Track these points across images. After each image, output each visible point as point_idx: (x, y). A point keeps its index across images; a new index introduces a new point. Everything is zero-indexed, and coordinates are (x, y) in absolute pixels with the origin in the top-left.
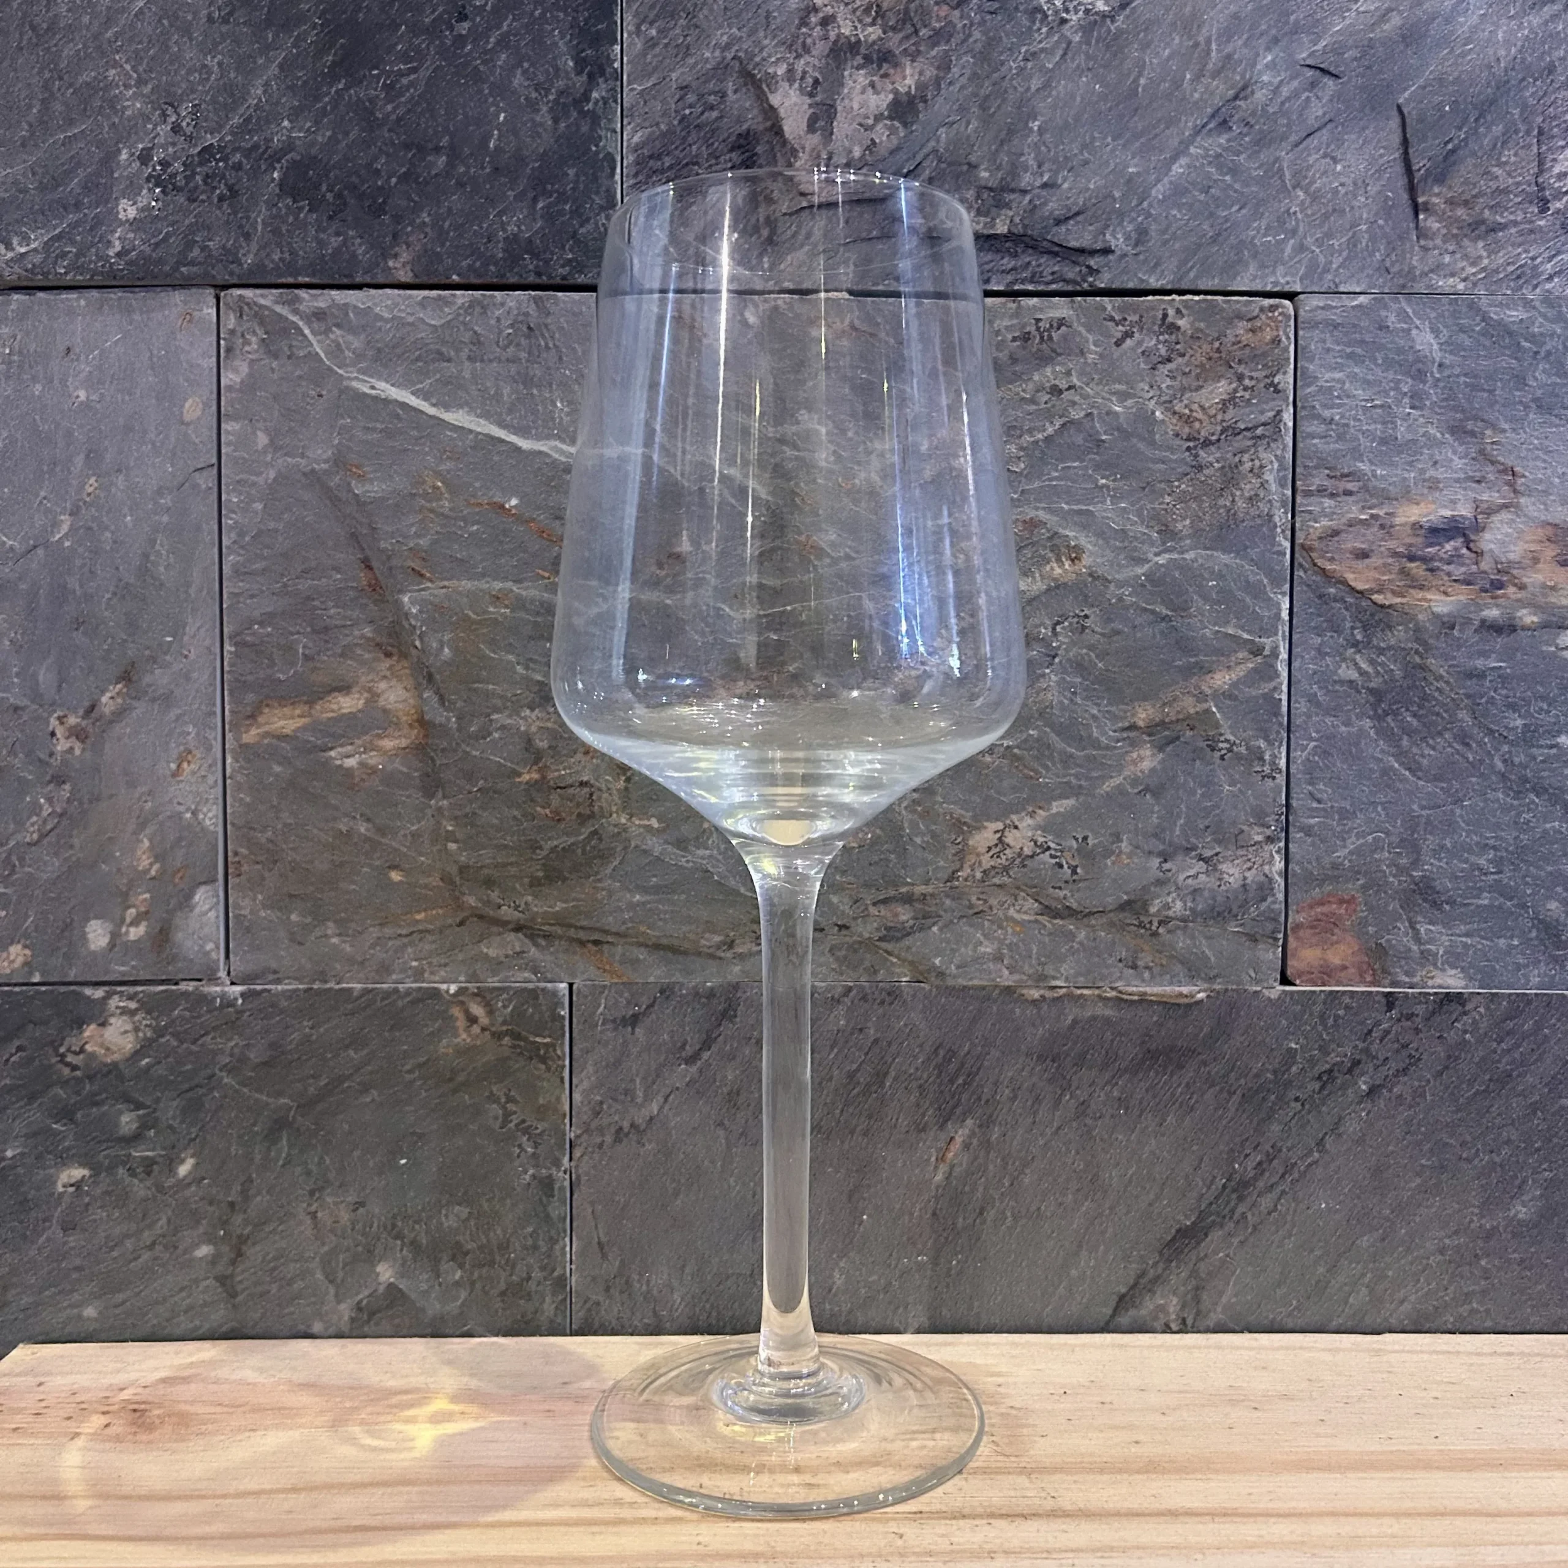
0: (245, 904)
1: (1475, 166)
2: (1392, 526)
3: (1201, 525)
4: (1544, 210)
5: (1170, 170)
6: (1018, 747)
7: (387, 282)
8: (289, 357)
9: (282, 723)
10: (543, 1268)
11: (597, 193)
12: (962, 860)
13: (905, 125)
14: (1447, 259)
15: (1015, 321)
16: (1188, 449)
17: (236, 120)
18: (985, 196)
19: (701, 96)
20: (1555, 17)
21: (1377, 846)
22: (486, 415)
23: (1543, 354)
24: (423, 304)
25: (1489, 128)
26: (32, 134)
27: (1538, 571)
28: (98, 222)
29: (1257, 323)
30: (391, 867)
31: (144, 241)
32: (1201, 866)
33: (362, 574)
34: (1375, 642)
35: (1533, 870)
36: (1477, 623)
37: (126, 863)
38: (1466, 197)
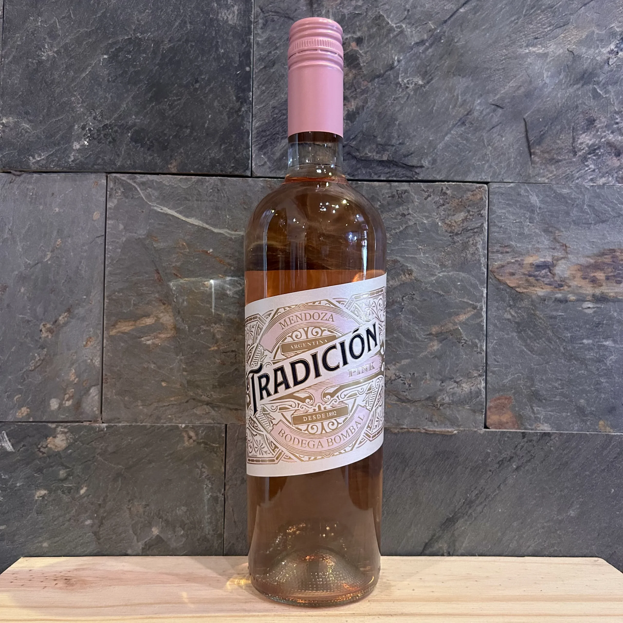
0: (109, 394)
1: (551, 140)
2: (523, 264)
3: (455, 263)
4: (575, 155)
5: (444, 139)
6: (390, 340)
7: (167, 172)
8: (132, 198)
9: (124, 328)
10: (213, 531)
11: (243, 143)
13: (352, 122)
14: (542, 171)
15: (389, 191)
16: (450, 236)
17: (116, 115)
18: (379, 147)
19: (280, 111)
20: (578, 89)
21: (519, 379)
22: (201, 220)
23: (575, 205)
24: (180, 181)
25: (555, 127)
26: (44, 118)
27: (575, 281)
28: (66, 149)
29: (475, 192)
30: (162, 381)
31: (82, 157)
32: (455, 385)
33: (155, 275)
34: (517, 305)
35: (575, 388)
36: (554, 299)
37: (66, 378)
38: (548, 150)
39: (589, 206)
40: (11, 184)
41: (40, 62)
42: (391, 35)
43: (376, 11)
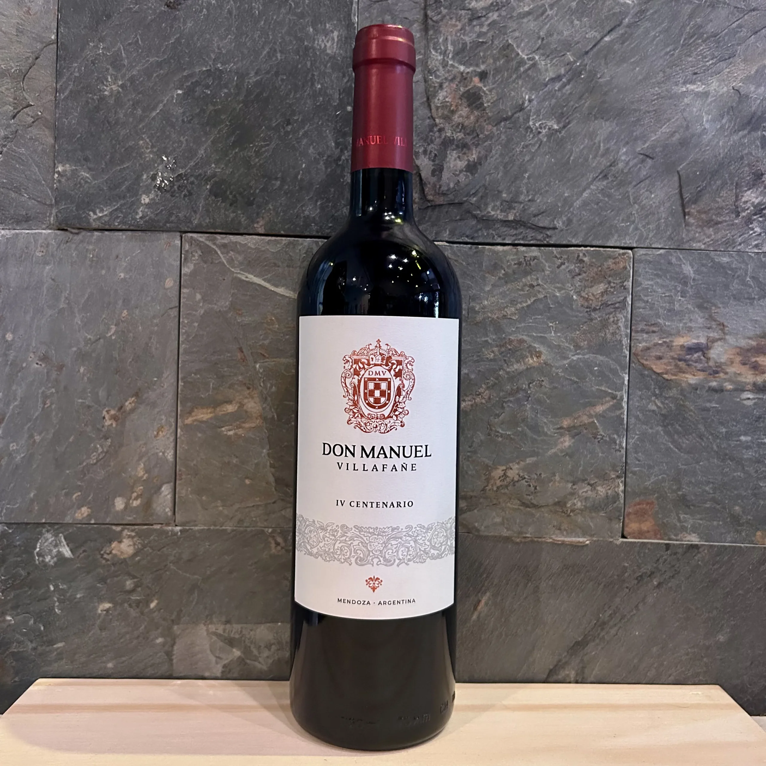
0: (182, 491)
1: (709, 197)
2: (672, 346)
3: (591, 344)
4: (738, 215)
5: (582, 194)
6: (513, 435)
7: (254, 233)
8: (211, 263)
12: (488, 482)
13: (472, 174)
14: (697, 235)
15: (515, 257)
16: (587, 312)
17: (192, 164)
18: (504, 204)
20: (744, 137)
21: (663, 481)
22: (293, 290)
23: (736, 276)
24: (268, 242)
25: (715, 183)
26: (106, 166)
27: (733, 367)
28: (133, 203)
29: (617, 260)
30: (247, 478)
31: (152, 213)
32: (589, 488)
33: (239, 354)
34: (664, 394)
35: (728, 493)
36: (707, 388)
37: (133, 473)
38: (706, 209)
39: (753, 278)
40: (68, 244)
41: (102, 99)
42: (522, 69)
43: (503, 39)
